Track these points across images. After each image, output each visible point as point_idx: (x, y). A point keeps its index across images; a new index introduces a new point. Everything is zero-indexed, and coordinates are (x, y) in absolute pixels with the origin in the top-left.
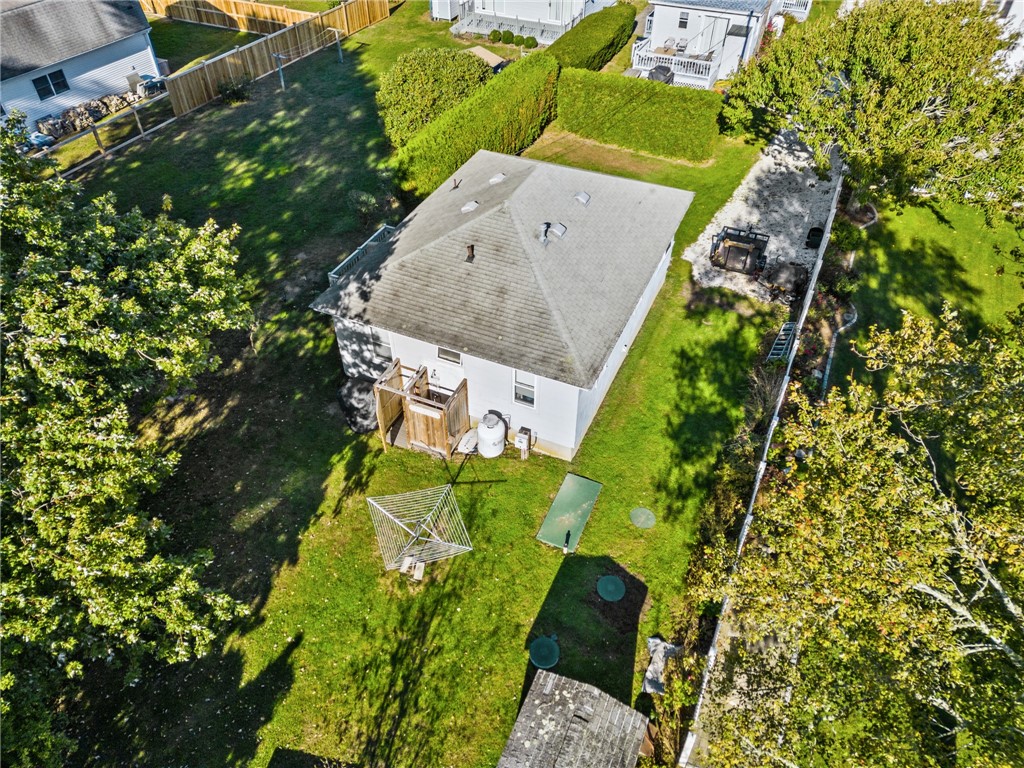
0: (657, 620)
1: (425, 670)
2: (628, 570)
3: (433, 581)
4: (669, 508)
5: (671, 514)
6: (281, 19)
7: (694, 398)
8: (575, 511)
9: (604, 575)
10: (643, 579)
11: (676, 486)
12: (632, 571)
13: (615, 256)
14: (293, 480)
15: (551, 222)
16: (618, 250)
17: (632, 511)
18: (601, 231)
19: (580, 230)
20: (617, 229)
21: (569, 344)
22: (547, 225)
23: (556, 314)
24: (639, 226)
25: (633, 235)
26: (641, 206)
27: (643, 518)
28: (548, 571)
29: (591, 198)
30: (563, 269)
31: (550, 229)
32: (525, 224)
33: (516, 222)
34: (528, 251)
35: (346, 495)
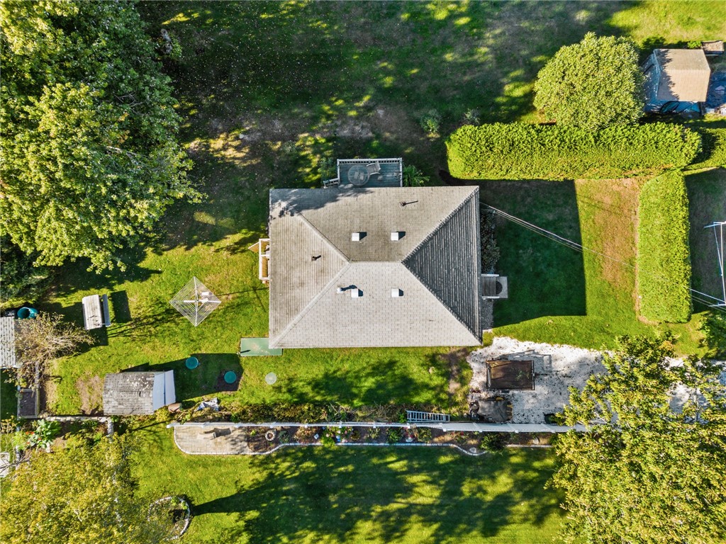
0: (226, 398)
2: (241, 380)
4: (280, 387)
8: (261, 348)
9: (234, 372)
10: (240, 388)
11: (294, 386)
12: (241, 382)
13: (369, 325)
14: (226, 222)
15: (358, 287)
16: (375, 325)
17: (272, 373)
18: (381, 311)
19: (369, 302)
20: (393, 318)
21: (287, 330)
22: (353, 287)
23: (297, 317)
24: (409, 327)
25: (397, 327)
26: (428, 322)
27: (271, 378)
28: (227, 350)
29: (403, 297)
30: (331, 307)
31: (352, 290)
32: (343, 278)
33: (339, 273)
34: (325, 288)
35: (228, 248)
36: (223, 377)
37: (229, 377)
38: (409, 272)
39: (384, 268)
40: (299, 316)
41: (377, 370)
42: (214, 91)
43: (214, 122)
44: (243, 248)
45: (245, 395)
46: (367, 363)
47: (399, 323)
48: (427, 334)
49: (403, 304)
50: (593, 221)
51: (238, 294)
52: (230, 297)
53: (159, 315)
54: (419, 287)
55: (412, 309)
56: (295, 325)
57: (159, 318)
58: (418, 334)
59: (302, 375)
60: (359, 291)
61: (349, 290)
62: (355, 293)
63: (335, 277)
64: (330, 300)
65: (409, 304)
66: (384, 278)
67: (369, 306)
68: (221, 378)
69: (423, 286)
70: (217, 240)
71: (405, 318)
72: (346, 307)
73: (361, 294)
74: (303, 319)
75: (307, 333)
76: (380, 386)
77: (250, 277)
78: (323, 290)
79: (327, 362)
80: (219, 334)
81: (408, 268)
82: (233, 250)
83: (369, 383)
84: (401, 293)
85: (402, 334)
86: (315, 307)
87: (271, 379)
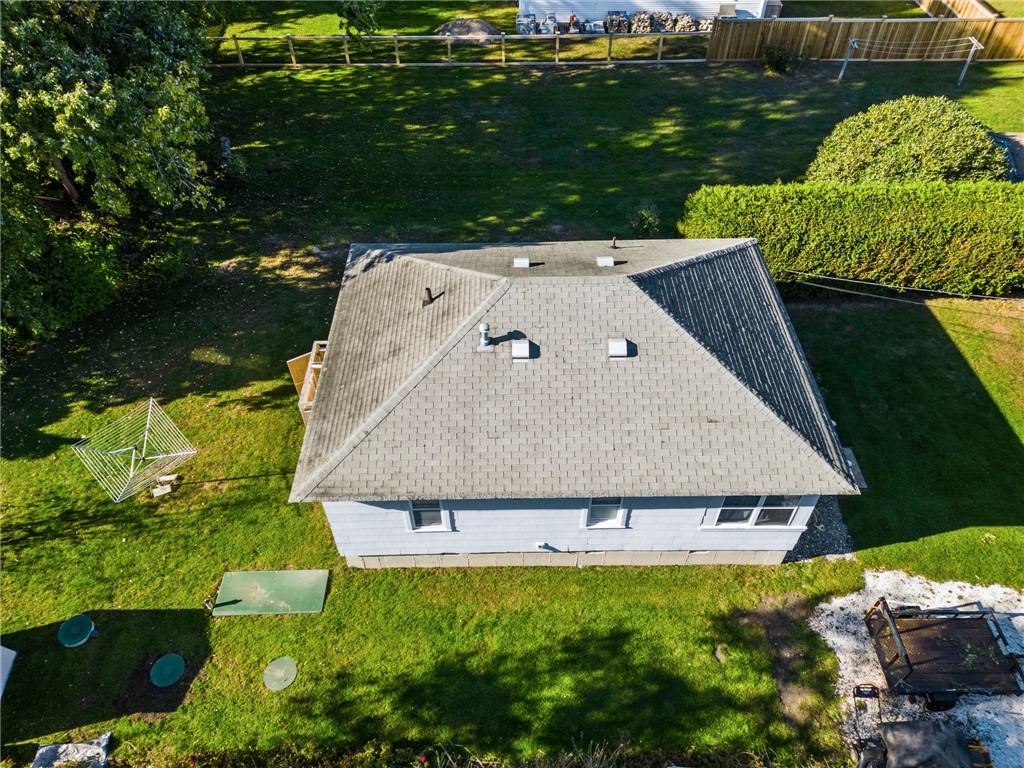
0: (135, 735)
1: (57, 541)
2: (196, 681)
3: (156, 506)
4: (310, 699)
5: (300, 704)
6: (959, 9)
7: (532, 675)
8: (272, 597)
9: (184, 657)
10: (186, 702)
11: (347, 698)
12: (195, 685)
13: (555, 434)
14: (254, 361)
15: (529, 337)
16: (571, 433)
17: (287, 658)
18: (584, 397)
19: (554, 373)
20: (615, 415)
21: (344, 448)
22: (516, 335)
23: (378, 413)
24: (658, 440)
25: (627, 440)
26: (705, 426)
27: (280, 674)
28: (182, 600)
29: (636, 358)
30: (462, 386)
31: (514, 341)
32: (492, 313)
33: (484, 303)
34: (450, 338)
35: (245, 401)
36: (148, 671)
37: (163, 671)
38: (646, 297)
39: (587, 289)
40: (380, 409)
41: (578, 652)
42: (283, 207)
43: (273, 238)
44: (278, 402)
45: (195, 722)
46: (549, 634)
47: (631, 427)
48: (706, 459)
49: (638, 378)
50: (990, 358)
51: (243, 482)
52: (225, 487)
53: (41, 524)
54: (674, 335)
55: (661, 390)
56: (368, 434)
57: (39, 529)
58: (684, 459)
59: (370, 664)
60: (532, 345)
61: (506, 343)
62: (521, 348)
63: (474, 313)
64: (460, 368)
65: (654, 376)
66: (588, 313)
67: (554, 384)
68: (142, 672)
69: (682, 331)
70: (227, 387)
71: (647, 415)
72: (498, 386)
73: (535, 351)
74: (391, 418)
75: (396, 458)
76: (591, 698)
77: (279, 450)
78: (445, 344)
79: (440, 631)
80: (171, 565)
81: (644, 290)
82: (255, 404)
83: (562, 689)
84: (632, 350)
85: (642, 459)
86: (421, 387)
87: (280, 676)
